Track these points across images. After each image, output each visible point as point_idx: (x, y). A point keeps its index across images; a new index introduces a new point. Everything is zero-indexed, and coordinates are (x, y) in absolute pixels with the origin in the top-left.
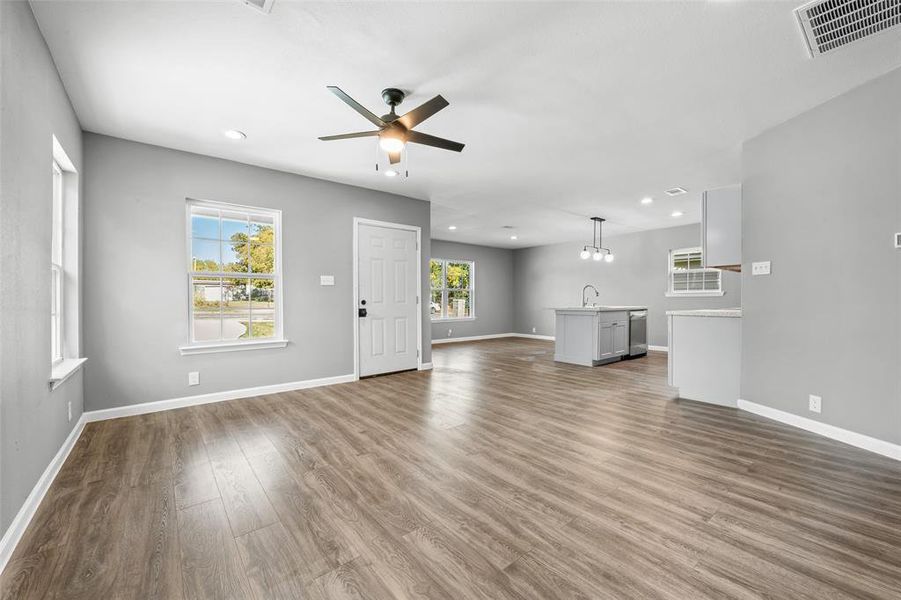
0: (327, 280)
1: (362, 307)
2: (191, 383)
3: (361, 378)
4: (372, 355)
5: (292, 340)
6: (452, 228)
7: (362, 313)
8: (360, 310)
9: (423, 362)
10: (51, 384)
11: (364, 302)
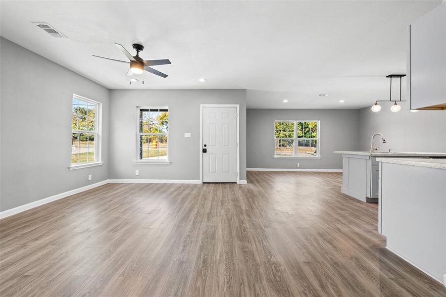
0: (188, 135)
1: (204, 148)
2: (136, 174)
3: (203, 183)
4: (209, 172)
5: (172, 161)
6: (285, 101)
7: (205, 151)
8: (203, 149)
9: (240, 179)
10: (69, 168)
11: (205, 146)
